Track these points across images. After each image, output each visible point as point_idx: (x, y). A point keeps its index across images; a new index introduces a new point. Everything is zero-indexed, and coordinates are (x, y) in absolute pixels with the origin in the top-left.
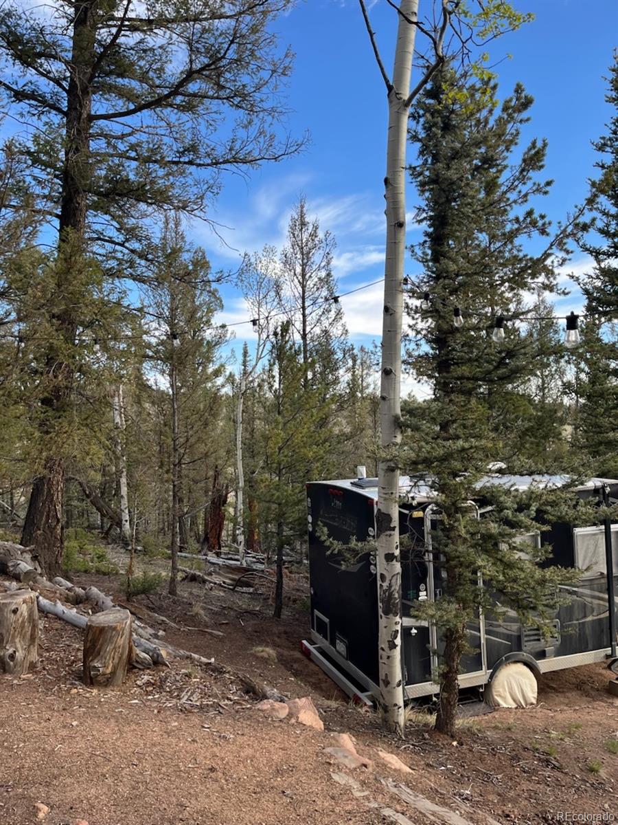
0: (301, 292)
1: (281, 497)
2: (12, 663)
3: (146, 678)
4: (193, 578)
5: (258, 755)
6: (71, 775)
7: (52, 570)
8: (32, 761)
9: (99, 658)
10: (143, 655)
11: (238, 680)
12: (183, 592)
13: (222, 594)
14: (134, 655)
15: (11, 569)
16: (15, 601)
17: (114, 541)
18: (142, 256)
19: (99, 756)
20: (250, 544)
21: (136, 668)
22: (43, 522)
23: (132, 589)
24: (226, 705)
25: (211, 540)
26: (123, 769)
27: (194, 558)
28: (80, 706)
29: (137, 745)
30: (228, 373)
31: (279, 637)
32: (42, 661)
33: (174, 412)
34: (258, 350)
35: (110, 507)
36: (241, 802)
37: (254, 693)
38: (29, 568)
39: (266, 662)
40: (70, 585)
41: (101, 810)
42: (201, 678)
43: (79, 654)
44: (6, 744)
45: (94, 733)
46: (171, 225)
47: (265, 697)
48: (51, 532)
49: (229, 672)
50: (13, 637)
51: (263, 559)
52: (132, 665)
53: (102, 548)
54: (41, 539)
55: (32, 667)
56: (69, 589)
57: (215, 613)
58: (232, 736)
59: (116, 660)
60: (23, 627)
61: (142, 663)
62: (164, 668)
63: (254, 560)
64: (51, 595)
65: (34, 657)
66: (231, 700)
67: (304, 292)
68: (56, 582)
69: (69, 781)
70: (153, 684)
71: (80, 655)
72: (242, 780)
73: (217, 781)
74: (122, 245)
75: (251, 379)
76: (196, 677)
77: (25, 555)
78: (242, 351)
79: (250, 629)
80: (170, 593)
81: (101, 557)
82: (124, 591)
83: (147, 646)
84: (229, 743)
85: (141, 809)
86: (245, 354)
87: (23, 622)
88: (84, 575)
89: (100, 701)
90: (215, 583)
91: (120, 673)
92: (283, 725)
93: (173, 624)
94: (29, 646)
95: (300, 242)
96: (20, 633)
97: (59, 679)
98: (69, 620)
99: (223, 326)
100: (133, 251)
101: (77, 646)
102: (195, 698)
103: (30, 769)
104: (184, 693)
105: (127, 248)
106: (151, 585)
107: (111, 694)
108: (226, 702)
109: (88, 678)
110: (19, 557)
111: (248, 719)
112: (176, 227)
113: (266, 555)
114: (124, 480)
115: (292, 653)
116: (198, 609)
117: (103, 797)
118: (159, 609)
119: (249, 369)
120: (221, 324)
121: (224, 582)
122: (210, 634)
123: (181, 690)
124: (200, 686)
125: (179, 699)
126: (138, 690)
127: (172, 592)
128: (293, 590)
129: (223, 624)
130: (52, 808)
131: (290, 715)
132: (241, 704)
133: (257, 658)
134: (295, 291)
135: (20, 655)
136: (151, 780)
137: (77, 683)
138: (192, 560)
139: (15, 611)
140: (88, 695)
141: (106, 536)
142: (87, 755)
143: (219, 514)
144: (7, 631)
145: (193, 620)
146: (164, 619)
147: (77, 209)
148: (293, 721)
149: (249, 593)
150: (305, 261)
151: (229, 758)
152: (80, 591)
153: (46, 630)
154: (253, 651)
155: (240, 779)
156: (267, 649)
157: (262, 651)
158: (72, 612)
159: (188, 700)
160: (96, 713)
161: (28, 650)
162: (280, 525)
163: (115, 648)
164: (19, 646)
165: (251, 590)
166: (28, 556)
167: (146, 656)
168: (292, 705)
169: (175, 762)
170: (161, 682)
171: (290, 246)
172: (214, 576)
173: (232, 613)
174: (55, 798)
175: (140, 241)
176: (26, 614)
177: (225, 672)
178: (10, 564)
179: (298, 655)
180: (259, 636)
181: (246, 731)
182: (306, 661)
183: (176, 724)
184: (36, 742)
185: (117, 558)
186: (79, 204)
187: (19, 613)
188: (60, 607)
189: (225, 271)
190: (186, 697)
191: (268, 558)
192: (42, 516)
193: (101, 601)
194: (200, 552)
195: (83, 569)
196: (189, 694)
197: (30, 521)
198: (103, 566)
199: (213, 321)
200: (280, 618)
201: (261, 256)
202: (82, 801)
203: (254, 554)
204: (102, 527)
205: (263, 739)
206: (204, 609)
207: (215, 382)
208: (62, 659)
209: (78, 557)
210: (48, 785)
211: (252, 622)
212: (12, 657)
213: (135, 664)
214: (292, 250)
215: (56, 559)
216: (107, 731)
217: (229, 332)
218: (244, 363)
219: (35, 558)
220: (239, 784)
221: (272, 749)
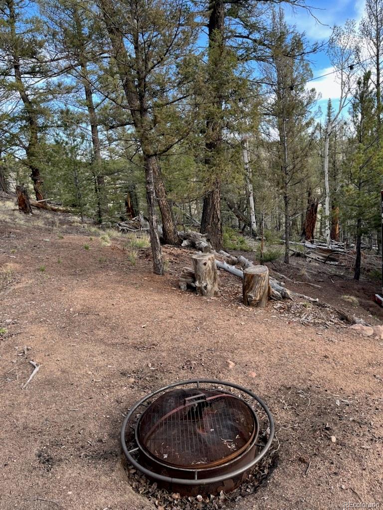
0: (376, 51)
1: (361, 201)
2: (205, 291)
3: (279, 305)
4: (298, 255)
5: (355, 353)
6: (244, 349)
7: (218, 247)
8: (223, 340)
9: (252, 291)
10: (276, 292)
11: (335, 312)
12: (293, 262)
13: (317, 264)
14: (271, 292)
15: (197, 245)
16: (204, 259)
17: (247, 234)
18: (261, 43)
19: (258, 341)
20: (333, 236)
21: (272, 299)
22: (211, 221)
23: (263, 258)
24: (330, 324)
25: (307, 232)
26: (272, 350)
27: (297, 245)
28: (244, 315)
29: (279, 338)
30: (316, 124)
31: (358, 291)
32: (220, 292)
33: (285, 149)
34: (341, 101)
35: (243, 215)
36: (347, 377)
37: (347, 320)
38: (206, 245)
39: (351, 305)
40: (228, 255)
41: (263, 368)
42: (313, 308)
43: (239, 289)
44: (208, 330)
45: (254, 329)
46: (277, 19)
47: (354, 323)
48: (216, 226)
49: (329, 307)
50: (205, 278)
51: (343, 246)
52: (270, 297)
53: (241, 237)
54: (210, 230)
55: (216, 294)
56: (229, 257)
57: (315, 275)
58: (336, 341)
59: (261, 294)
60: (210, 273)
61: (276, 297)
62: (289, 300)
63: (337, 246)
64: (220, 259)
65: (216, 288)
66: (333, 322)
67: (378, 51)
68: (221, 253)
69: (243, 352)
70: (284, 309)
71: (241, 290)
72: (346, 365)
73: (329, 363)
74: (247, 37)
75: (333, 125)
76: (309, 307)
77: (203, 238)
78: (327, 106)
79: (338, 285)
80: (285, 262)
81: (242, 242)
82: (259, 259)
83: (278, 288)
84: (335, 344)
85: (285, 371)
86: (329, 107)
87: (209, 270)
88: (234, 251)
89: (255, 314)
90: (313, 258)
91: (264, 301)
92: (370, 339)
93: (289, 279)
94: (213, 283)
95: (375, 12)
96: (209, 275)
97: (230, 301)
98: (231, 271)
99: (313, 90)
100: (255, 41)
101: (238, 285)
102: (310, 318)
103: (222, 343)
104: (303, 315)
105: (251, 39)
106: (275, 256)
107: (260, 311)
108: (330, 322)
109: (246, 301)
110: (201, 239)
111: (346, 333)
112: (280, 21)
113: (345, 243)
114: (251, 198)
115: (368, 301)
116: (304, 271)
117: (263, 362)
118: (280, 271)
119: (332, 118)
120: (311, 89)
121: (318, 258)
122: (312, 286)
123: (301, 313)
124: (313, 312)
125: (300, 318)
126: (275, 311)
127: (286, 262)
128: (367, 264)
129: (320, 281)
130: (236, 364)
131: (374, 335)
132: (340, 325)
133: (345, 301)
134: (371, 51)
135: (209, 287)
136: (289, 357)
137: (240, 303)
138: (296, 245)
139: (205, 264)
140: (247, 310)
141: (242, 232)
142: (251, 340)
143: (312, 217)
144: (202, 274)
145: (301, 278)
146: (284, 276)
147: (219, 17)
148: (377, 338)
149: (335, 265)
150: (380, 26)
151: (336, 352)
152: (234, 258)
153: (220, 276)
154: (342, 298)
155: (344, 365)
156: (351, 297)
157: (348, 298)
158: (233, 268)
159: (305, 319)
160: (253, 320)
161: (213, 284)
162: (359, 221)
163: (260, 287)
164: (208, 282)
165: (337, 263)
166: (205, 239)
167: (278, 293)
168: (375, 329)
169: (302, 350)
170: (288, 308)
171: (367, 16)
172: (311, 254)
173: (325, 275)
174: (237, 359)
175: (259, 32)
176: (210, 266)
177: (326, 307)
178: (196, 243)
179: (372, 303)
180: (345, 289)
181: (345, 339)
182: (378, 307)
183: (300, 330)
184: (223, 330)
185: (251, 243)
186: (219, 13)
187: (207, 265)
188: (226, 265)
189: (319, 42)
190: (304, 317)
191: (347, 245)
192: (210, 217)
193: (247, 263)
194: (300, 241)
195: (233, 248)
196: (306, 316)
197: (204, 221)
198: (244, 247)
199: (305, 88)
200: (358, 280)
201: (344, 29)
202: (252, 363)
203: (336, 243)
204: (239, 227)
205: (358, 345)
206: (307, 272)
207: (307, 131)
208: (230, 291)
209: (229, 242)
210: (232, 352)
211: (339, 281)
212: (206, 287)
213: (272, 297)
214: (368, 20)
215: (219, 241)
216: (261, 329)
217: (317, 94)
218: (329, 115)
219: (208, 240)
220: (343, 367)
221: (364, 351)
